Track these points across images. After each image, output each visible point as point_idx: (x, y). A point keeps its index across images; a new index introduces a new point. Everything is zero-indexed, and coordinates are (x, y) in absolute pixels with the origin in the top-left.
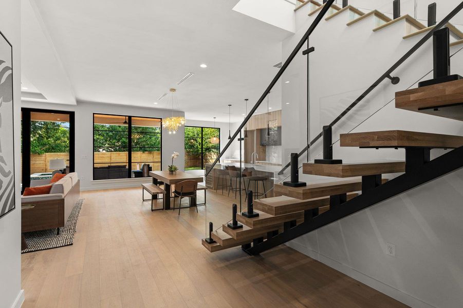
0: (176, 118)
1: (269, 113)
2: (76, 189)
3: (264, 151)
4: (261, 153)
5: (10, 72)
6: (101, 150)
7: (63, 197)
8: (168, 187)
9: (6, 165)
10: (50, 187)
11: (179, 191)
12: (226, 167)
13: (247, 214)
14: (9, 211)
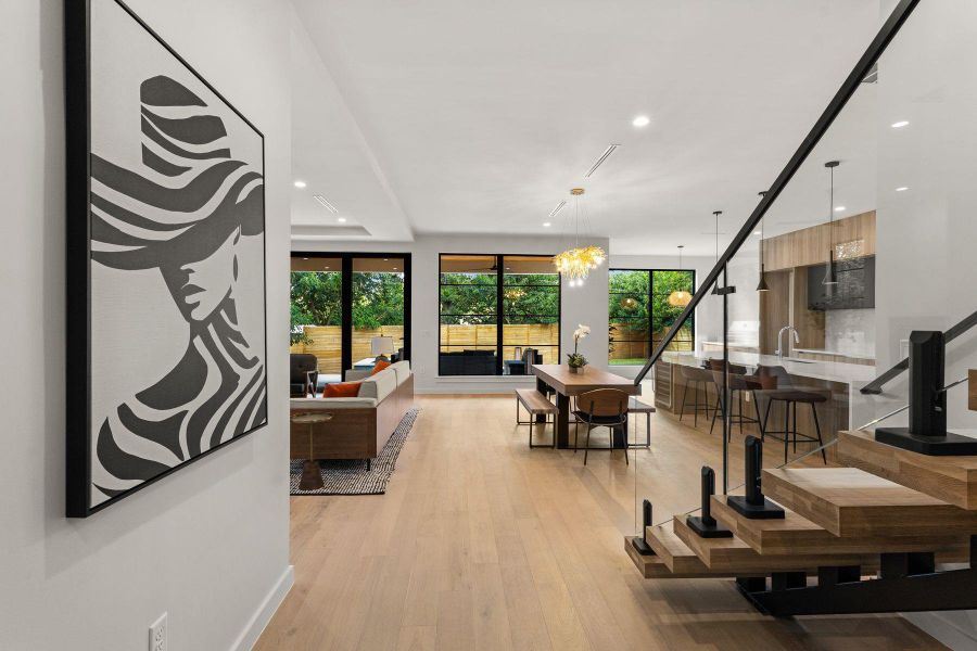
0: (581, 251)
1: (836, 224)
2: (405, 390)
3: (821, 325)
4: (810, 329)
5: (258, 182)
6: (461, 321)
7: (375, 404)
8: (563, 402)
9: (247, 346)
10: (358, 386)
11: (587, 412)
12: (707, 362)
13: (743, 504)
14: (254, 429)
